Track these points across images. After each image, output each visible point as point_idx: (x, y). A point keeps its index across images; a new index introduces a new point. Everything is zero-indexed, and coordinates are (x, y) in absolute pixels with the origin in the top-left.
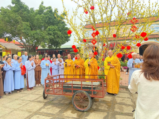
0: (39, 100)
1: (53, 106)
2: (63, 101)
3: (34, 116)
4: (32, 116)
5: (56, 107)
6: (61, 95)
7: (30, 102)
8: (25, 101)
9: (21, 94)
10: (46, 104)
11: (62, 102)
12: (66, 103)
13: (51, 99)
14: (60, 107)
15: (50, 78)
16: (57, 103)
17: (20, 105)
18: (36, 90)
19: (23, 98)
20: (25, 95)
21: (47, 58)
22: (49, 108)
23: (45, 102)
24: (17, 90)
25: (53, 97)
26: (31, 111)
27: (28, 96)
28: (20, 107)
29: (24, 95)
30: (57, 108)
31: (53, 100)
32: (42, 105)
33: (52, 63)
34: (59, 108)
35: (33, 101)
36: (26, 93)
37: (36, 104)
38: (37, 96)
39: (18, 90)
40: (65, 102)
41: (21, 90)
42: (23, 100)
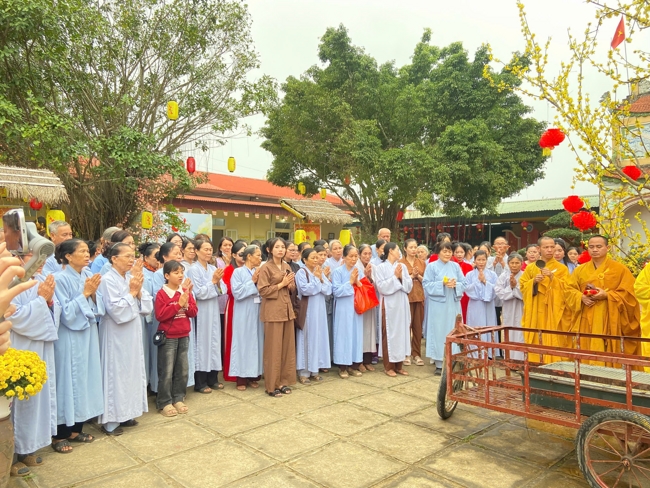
0: (420, 418)
1: (482, 458)
2: (528, 443)
3: (411, 479)
4: (404, 479)
5: (500, 463)
7: (391, 421)
8: (370, 413)
9: (355, 385)
10: (453, 442)
11: (522, 449)
12: (540, 457)
13: (470, 426)
14: (516, 467)
15: (469, 335)
16: (498, 450)
17: (355, 426)
18: (407, 379)
19: (364, 400)
20: (369, 390)
21: (448, 253)
22: (468, 463)
23: (448, 435)
24: (339, 366)
25: (479, 420)
26: (398, 456)
27: (380, 396)
28: (357, 433)
29: (364, 389)
30: (503, 470)
31: (480, 433)
32: (436, 442)
33: (469, 273)
34: (514, 472)
35: (398, 419)
36: (372, 386)
37: (414, 434)
38: (414, 405)
39: (343, 368)
40: (535, 449)
41: (355, 372)
42: (362, 409)
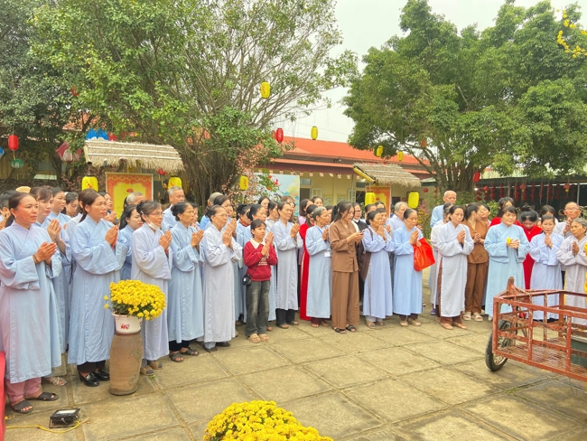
0: (469, 368)
1: (522, 408)
2: (572, 400)
3: (450, 418)
4: (443, 416)
5: (538, 415)
6: (560, 372)
7: (440, 367)
8: (422, 359)
9: (413, 334)
10: (494, 392)
11: (564, 404)
12: (582, 414)
13: (517, 379)
14: (554, 420)
16: (541, 403)
17: (406, 368)
18: (465, 332)
19: (419, 347)
20: (425, 339)
22: (507, 411)
23: (493, 385)
25: (527, 375)
26: (441, 397)
27: (435, 345)
28: (407, 374)
29: (420, 338)
30: (539, 420)
31: (526, 386)
32: (480, 390)
33: (534, 238)
34: (550, 423)
35: (448, 366)
36: (428, 335)
37: (460, 381)
38: (466, 356)
39: (403, 317)
40: (579, 407)
41: (414, 322)
42: (415, 354)
